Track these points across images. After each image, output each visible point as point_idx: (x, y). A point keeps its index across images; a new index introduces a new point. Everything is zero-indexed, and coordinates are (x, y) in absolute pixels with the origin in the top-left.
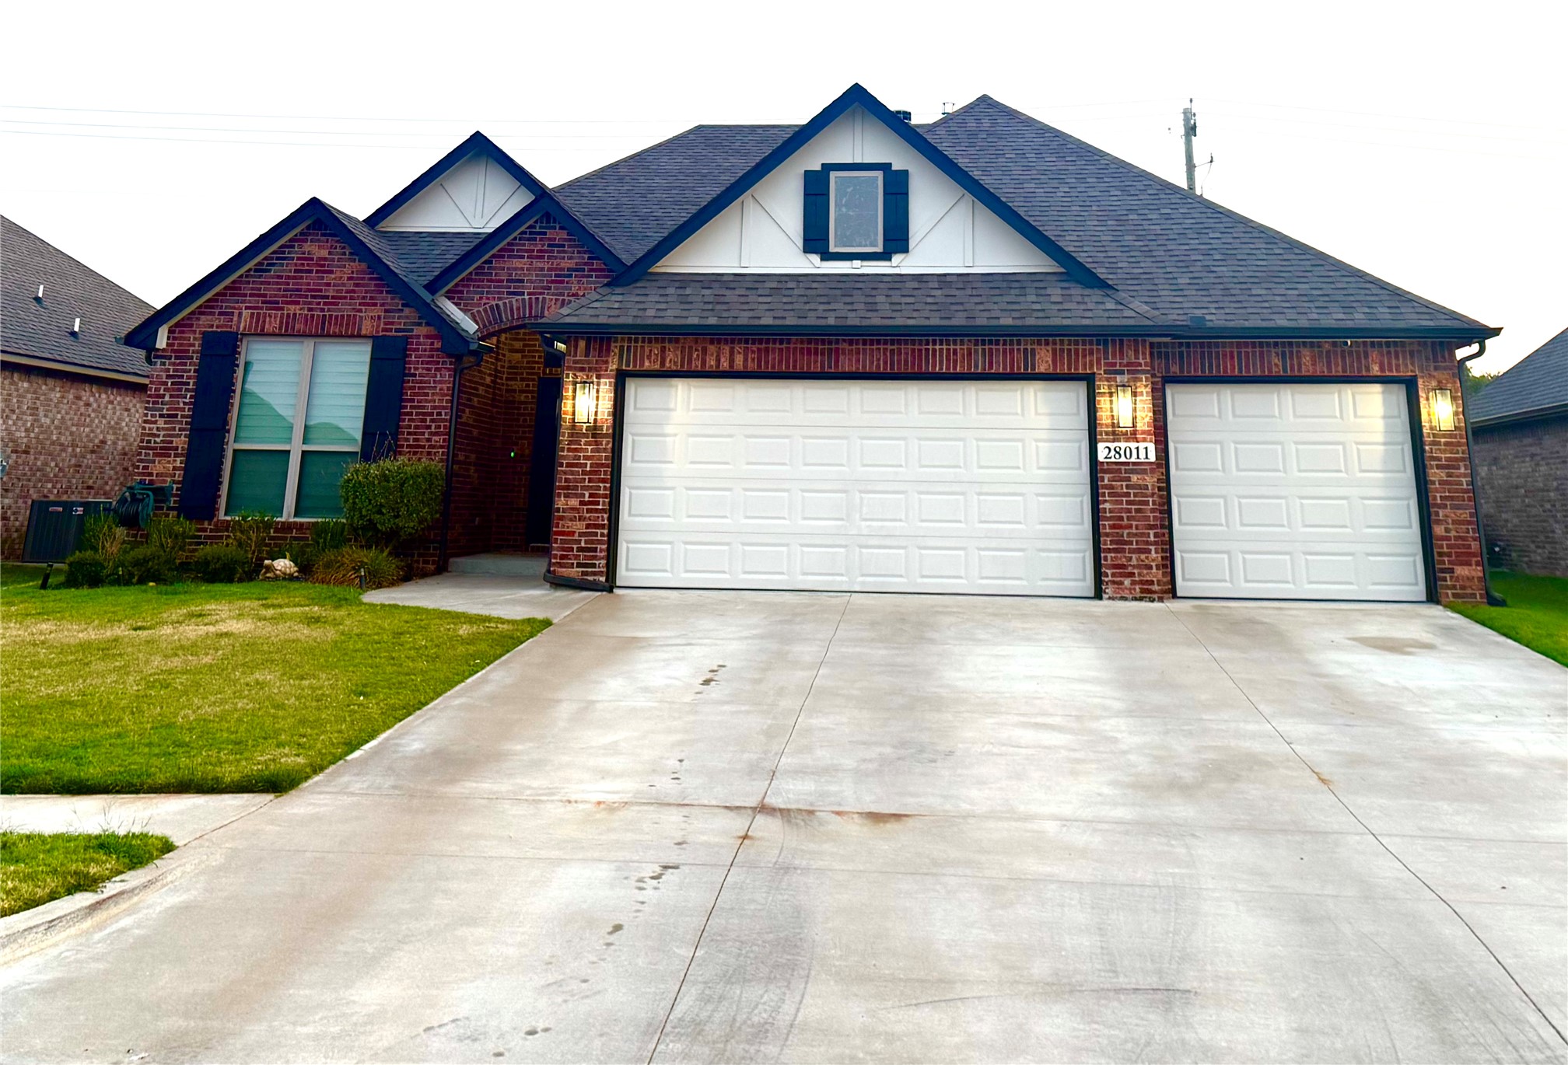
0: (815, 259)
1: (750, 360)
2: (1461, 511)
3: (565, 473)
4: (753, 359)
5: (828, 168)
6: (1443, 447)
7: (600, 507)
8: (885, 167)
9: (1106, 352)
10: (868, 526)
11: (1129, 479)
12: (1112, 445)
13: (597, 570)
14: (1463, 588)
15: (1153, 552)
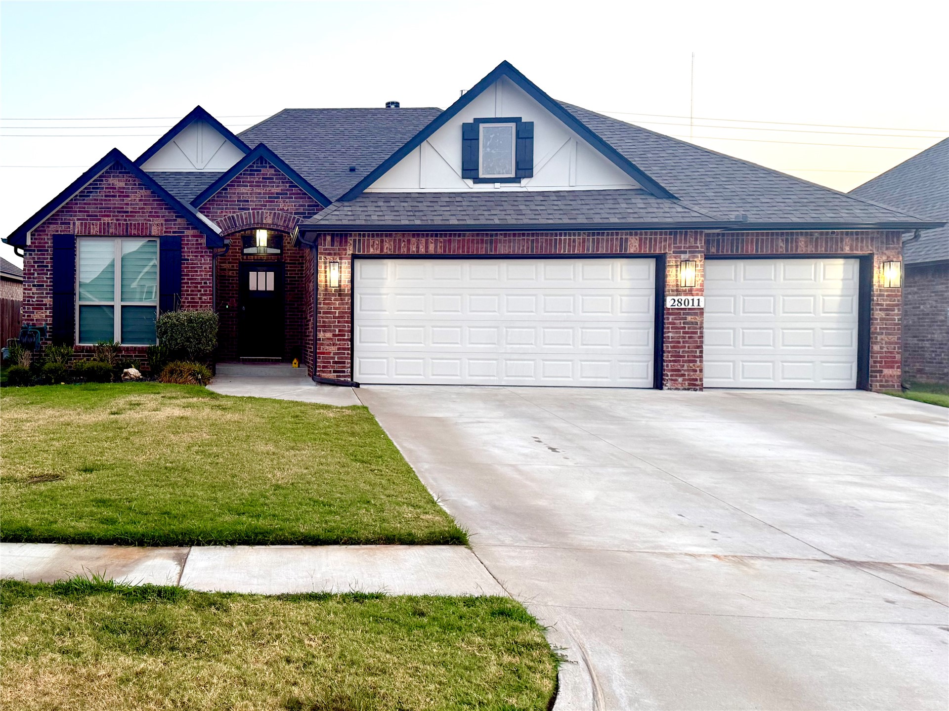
0: (470, 182)
1: (438, 247)
2: (892, 336)
3: (322, 318)
4: (441, 247)
5: (478, 121)
6: (885, 298)
7: (346, 338)
8: (517, 120)
9: (675, 239)
10: (512, 348)
11: (686, 319)
12: (676, 298)
13: (346, 374)
14: (887, 381)
15: (698, 362)
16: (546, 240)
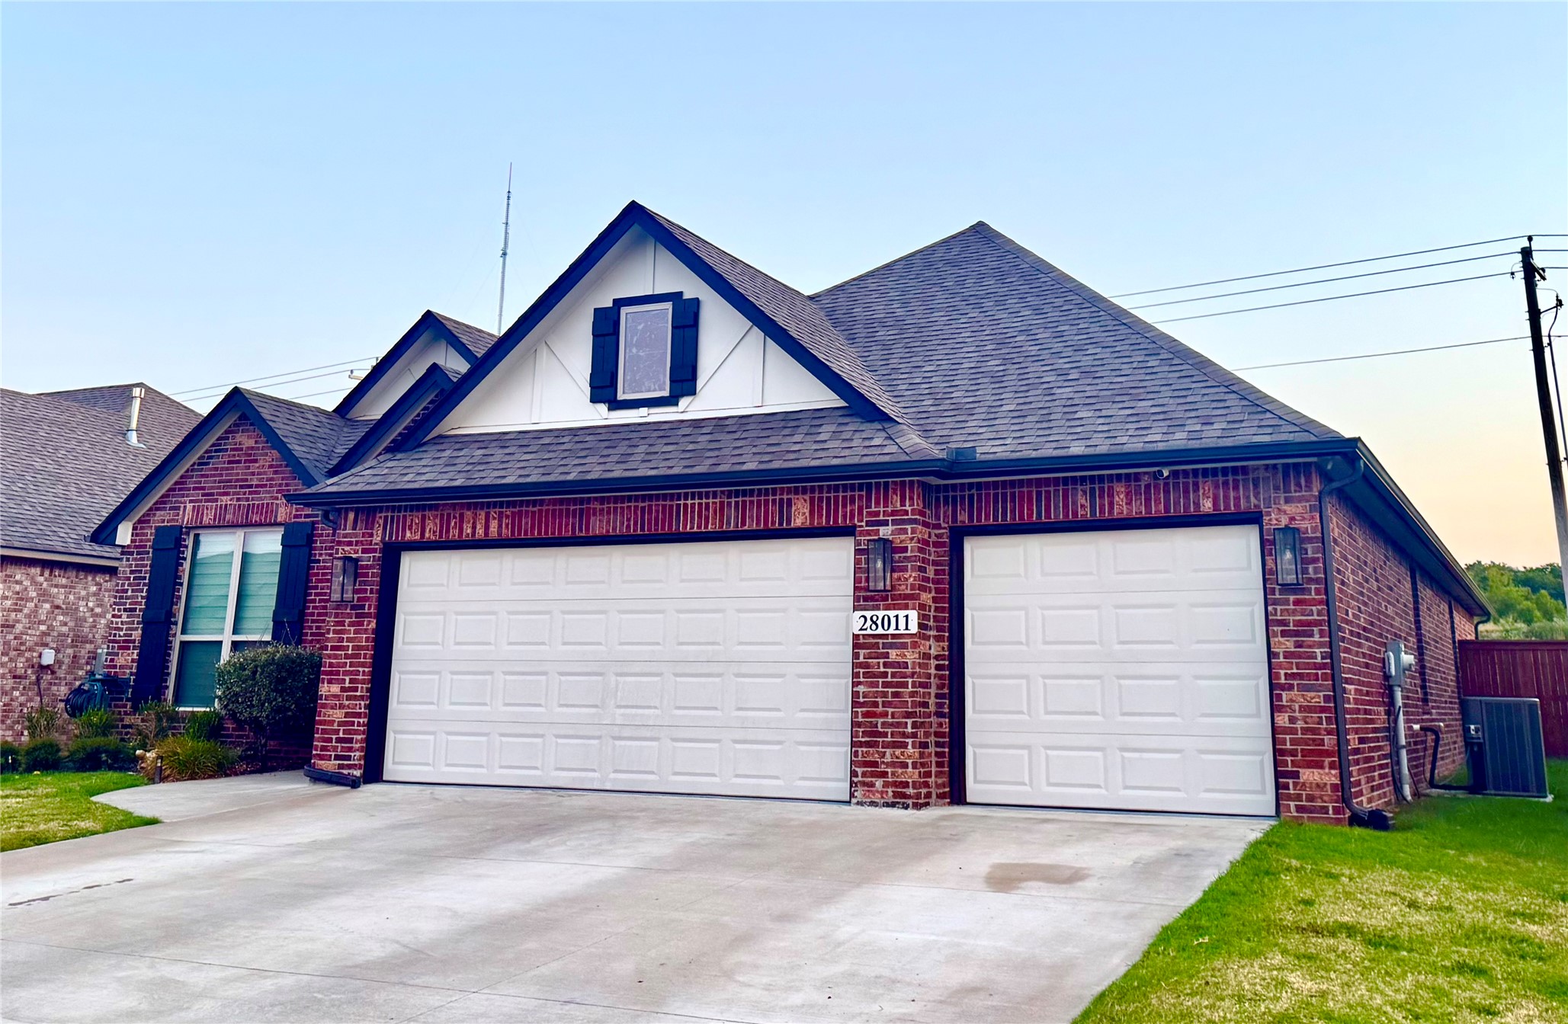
0: (603, 408)
1: (504, 526)
2: (1313, 694)
3: (329, 657)
4: (507, 525)
5: (619, 303)
6: (1292, 607)
7: (358, 694)
8: (675, 297)
9: (869, 500)
10: (623, 715)
11: (887, 655)
12: (868, 614)
14: (1310, 798)
15: (910, 747)
16: (664, 507)
